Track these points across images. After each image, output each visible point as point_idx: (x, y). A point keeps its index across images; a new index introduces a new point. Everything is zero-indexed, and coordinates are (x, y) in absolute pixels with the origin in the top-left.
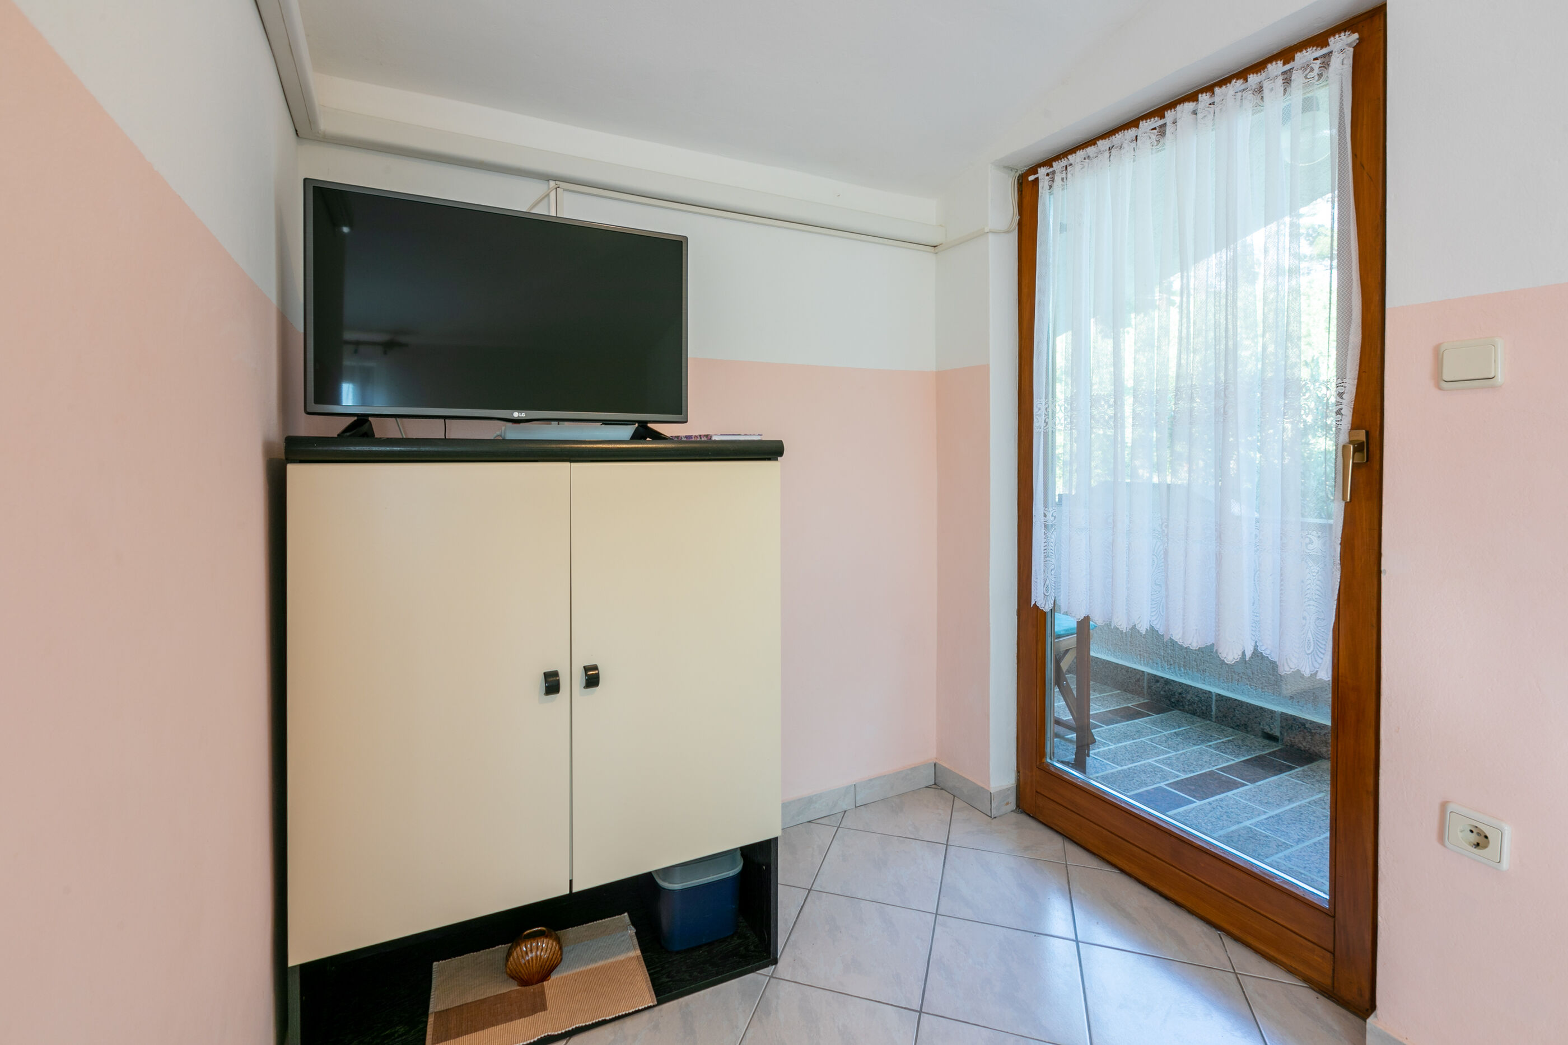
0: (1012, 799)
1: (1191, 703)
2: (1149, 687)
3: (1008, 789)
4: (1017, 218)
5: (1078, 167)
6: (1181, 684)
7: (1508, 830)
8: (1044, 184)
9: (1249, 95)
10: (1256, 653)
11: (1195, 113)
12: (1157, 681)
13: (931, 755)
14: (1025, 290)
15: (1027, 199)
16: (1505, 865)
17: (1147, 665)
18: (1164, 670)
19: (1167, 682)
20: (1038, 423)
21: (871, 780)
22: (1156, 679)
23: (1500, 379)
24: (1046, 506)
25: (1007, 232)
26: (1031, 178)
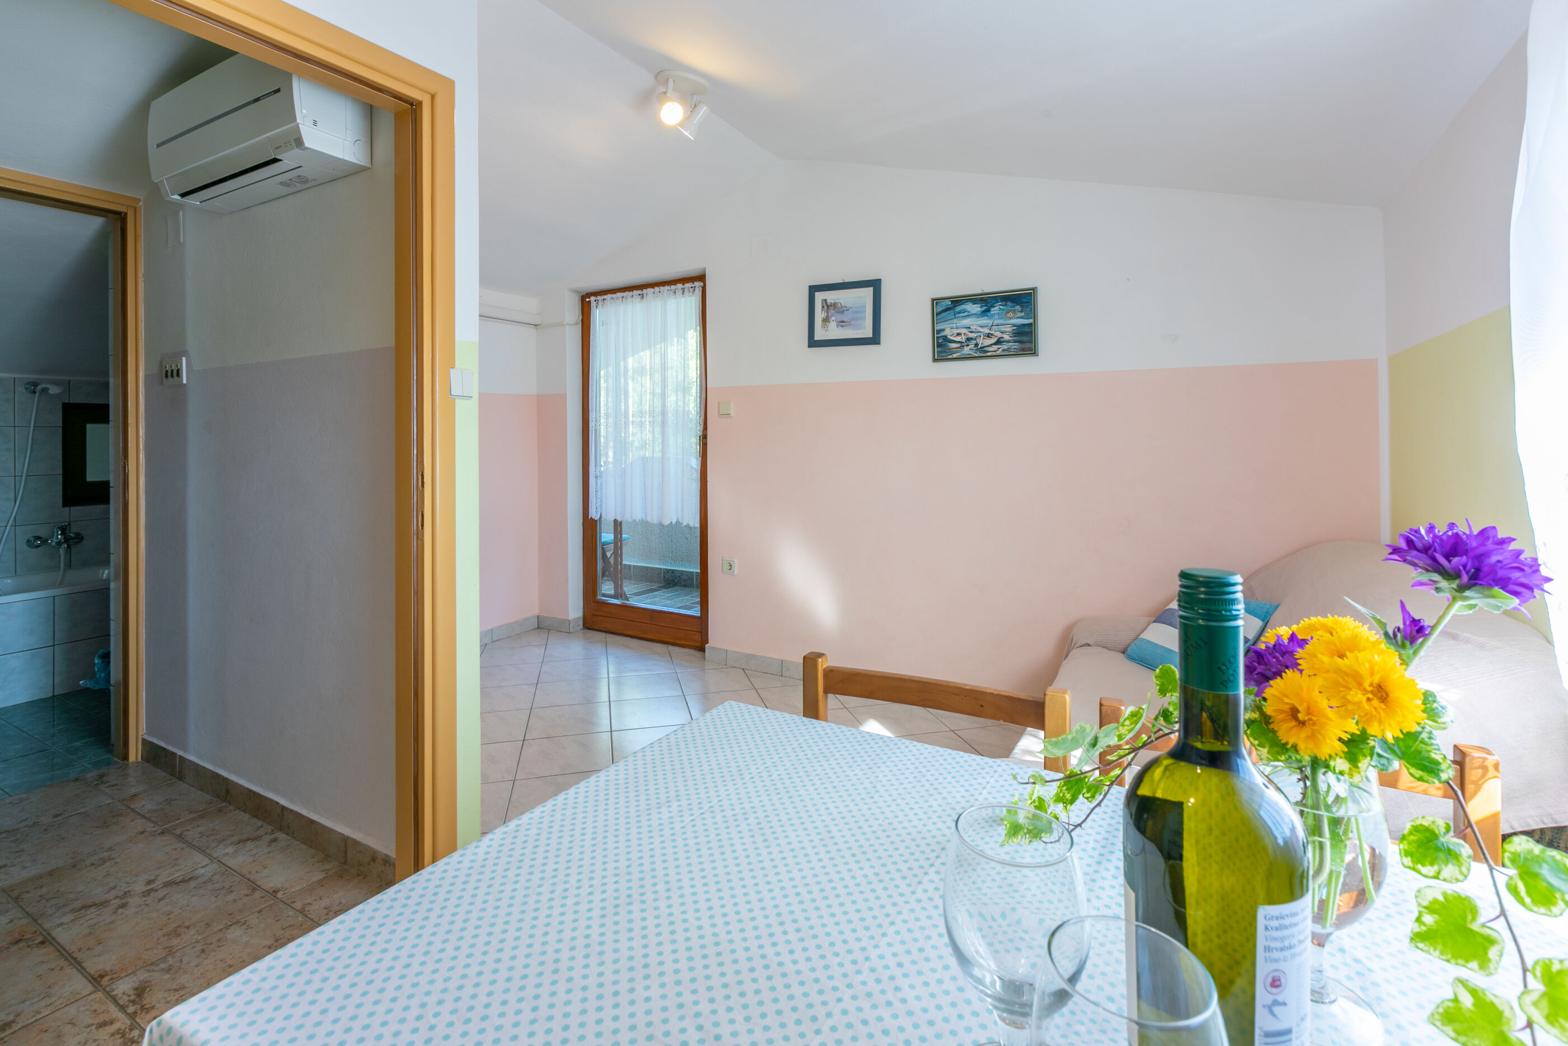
0: (581, 623)
1: (685, 580)
2: (664, 577)
3: (579, 618)
4: (581, 317)
5: (609, 302)
6: (679, 571)
7: (736, 561)
8: (593, 304)
9: (672, 293)
10: (678, 522)
11: (654, 293)
12: (668, 572)
13: (536, 612)
14: (585, 357)
15: (585, 309)
16: (736, 573)
17: (663, 564)
18: (671, 566)
19: (673, 571)
20: (592, 424)
21: (501, 626)
22: (668, 571)
23: (732, 415)
24: (596, 466)
25: (576, 324)
26: (588, 300)
